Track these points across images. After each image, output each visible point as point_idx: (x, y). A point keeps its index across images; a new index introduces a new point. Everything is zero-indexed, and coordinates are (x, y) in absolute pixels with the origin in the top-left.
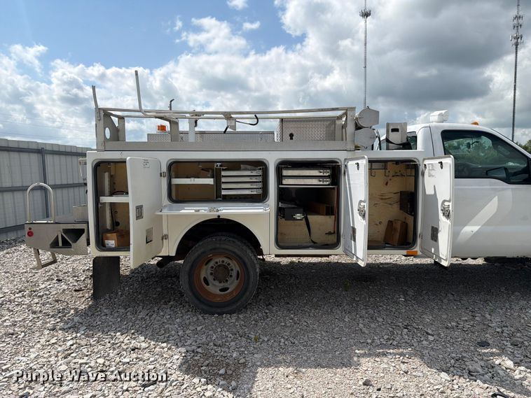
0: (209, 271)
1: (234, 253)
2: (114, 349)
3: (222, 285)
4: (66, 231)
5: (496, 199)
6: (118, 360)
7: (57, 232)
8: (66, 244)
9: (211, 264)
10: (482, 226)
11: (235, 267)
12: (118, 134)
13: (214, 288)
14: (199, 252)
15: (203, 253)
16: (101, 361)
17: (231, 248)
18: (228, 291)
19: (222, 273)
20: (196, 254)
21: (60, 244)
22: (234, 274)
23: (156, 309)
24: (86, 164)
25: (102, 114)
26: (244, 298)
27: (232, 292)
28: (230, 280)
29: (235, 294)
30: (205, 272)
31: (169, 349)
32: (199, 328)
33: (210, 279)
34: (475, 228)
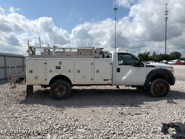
0: (58, 89)
1: (64, 84)
2: (33, 107)
3: (61, 93)
4: (20, 78)
5: (131, 70)
6: (34, 108)
7: (17, 78)
8: (20, 82)
9: (58, 87)
10: (127, 77)
11: (65, 88)
12: (34, 53)
13: (59, 94)
14: (55, 84)
15: (56, 84)
16: (30, 109)
17: (63, 83)
18: (63, 94)
19: (61, 90)
20: (54, 84)
21: (18, 82)
22: (64, 90)
23: (43, 99)
24: (25, 61)
25: (30, 47)
26: (67, 96)
27: (64, 94)
28: (63, 92)
29: (64, 95)
30: (57, 89)
31: (47, 107)
32: (55, 103)
33: (58, 91)
34: (126, 78)
